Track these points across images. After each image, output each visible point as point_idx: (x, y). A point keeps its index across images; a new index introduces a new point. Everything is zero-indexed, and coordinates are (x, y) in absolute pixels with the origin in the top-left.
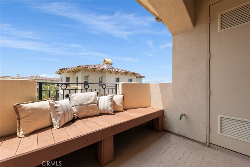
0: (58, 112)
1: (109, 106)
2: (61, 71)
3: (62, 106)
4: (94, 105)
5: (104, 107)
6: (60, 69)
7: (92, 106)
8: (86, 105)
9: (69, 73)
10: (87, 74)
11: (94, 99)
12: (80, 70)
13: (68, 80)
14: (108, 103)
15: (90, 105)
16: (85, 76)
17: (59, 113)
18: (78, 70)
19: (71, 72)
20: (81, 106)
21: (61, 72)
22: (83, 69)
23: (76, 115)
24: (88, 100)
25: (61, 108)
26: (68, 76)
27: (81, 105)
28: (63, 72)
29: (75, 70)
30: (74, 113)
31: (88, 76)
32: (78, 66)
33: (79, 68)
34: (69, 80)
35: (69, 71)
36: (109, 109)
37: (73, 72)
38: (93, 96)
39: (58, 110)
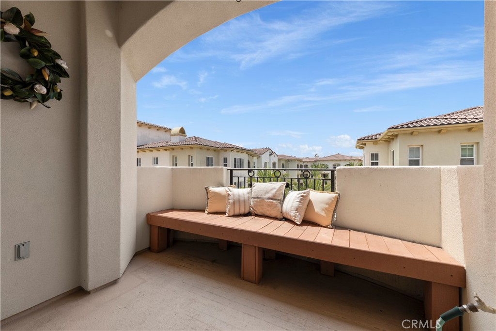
0: (229, 199)
1: (293, 208)
2: (362, 142)
3: (233, 195)
4: (272, 202)
5: (287, 208)
6: (359, 140)
7: (269, 202)
8: (263, 199)
9: (377, 144)
10: (415, 142)
11: (275, 193)
12: (397, 136)
13: (376, 160)
14: (293, 203)
15: (267, 200)
16: (410, 148)
17: (230, 201)
18: (392, 135)
19: (381, 142)
20: (257, 200)
21: (362, 144)
22: (403, 132)
23: (252, 209)
24: (267, 192)
25: (232, 196)
26: (374, 152)
27: (258, 198)
28: (365, 144)
29: (387, 137)
30: (250, 207)
31: (419, 148)
32: (389, 129)
33: (395, 132)
34: (378, 160)
35: (376, 141)
36: (292, 214)
37: (384, 141)
38: (275, 188)
39: (230, 197)
